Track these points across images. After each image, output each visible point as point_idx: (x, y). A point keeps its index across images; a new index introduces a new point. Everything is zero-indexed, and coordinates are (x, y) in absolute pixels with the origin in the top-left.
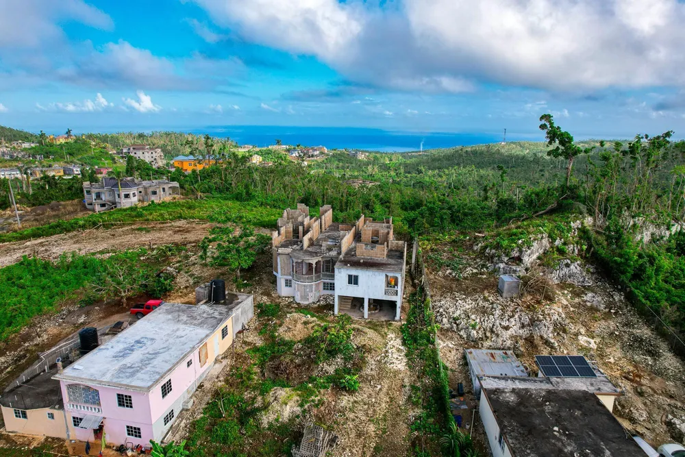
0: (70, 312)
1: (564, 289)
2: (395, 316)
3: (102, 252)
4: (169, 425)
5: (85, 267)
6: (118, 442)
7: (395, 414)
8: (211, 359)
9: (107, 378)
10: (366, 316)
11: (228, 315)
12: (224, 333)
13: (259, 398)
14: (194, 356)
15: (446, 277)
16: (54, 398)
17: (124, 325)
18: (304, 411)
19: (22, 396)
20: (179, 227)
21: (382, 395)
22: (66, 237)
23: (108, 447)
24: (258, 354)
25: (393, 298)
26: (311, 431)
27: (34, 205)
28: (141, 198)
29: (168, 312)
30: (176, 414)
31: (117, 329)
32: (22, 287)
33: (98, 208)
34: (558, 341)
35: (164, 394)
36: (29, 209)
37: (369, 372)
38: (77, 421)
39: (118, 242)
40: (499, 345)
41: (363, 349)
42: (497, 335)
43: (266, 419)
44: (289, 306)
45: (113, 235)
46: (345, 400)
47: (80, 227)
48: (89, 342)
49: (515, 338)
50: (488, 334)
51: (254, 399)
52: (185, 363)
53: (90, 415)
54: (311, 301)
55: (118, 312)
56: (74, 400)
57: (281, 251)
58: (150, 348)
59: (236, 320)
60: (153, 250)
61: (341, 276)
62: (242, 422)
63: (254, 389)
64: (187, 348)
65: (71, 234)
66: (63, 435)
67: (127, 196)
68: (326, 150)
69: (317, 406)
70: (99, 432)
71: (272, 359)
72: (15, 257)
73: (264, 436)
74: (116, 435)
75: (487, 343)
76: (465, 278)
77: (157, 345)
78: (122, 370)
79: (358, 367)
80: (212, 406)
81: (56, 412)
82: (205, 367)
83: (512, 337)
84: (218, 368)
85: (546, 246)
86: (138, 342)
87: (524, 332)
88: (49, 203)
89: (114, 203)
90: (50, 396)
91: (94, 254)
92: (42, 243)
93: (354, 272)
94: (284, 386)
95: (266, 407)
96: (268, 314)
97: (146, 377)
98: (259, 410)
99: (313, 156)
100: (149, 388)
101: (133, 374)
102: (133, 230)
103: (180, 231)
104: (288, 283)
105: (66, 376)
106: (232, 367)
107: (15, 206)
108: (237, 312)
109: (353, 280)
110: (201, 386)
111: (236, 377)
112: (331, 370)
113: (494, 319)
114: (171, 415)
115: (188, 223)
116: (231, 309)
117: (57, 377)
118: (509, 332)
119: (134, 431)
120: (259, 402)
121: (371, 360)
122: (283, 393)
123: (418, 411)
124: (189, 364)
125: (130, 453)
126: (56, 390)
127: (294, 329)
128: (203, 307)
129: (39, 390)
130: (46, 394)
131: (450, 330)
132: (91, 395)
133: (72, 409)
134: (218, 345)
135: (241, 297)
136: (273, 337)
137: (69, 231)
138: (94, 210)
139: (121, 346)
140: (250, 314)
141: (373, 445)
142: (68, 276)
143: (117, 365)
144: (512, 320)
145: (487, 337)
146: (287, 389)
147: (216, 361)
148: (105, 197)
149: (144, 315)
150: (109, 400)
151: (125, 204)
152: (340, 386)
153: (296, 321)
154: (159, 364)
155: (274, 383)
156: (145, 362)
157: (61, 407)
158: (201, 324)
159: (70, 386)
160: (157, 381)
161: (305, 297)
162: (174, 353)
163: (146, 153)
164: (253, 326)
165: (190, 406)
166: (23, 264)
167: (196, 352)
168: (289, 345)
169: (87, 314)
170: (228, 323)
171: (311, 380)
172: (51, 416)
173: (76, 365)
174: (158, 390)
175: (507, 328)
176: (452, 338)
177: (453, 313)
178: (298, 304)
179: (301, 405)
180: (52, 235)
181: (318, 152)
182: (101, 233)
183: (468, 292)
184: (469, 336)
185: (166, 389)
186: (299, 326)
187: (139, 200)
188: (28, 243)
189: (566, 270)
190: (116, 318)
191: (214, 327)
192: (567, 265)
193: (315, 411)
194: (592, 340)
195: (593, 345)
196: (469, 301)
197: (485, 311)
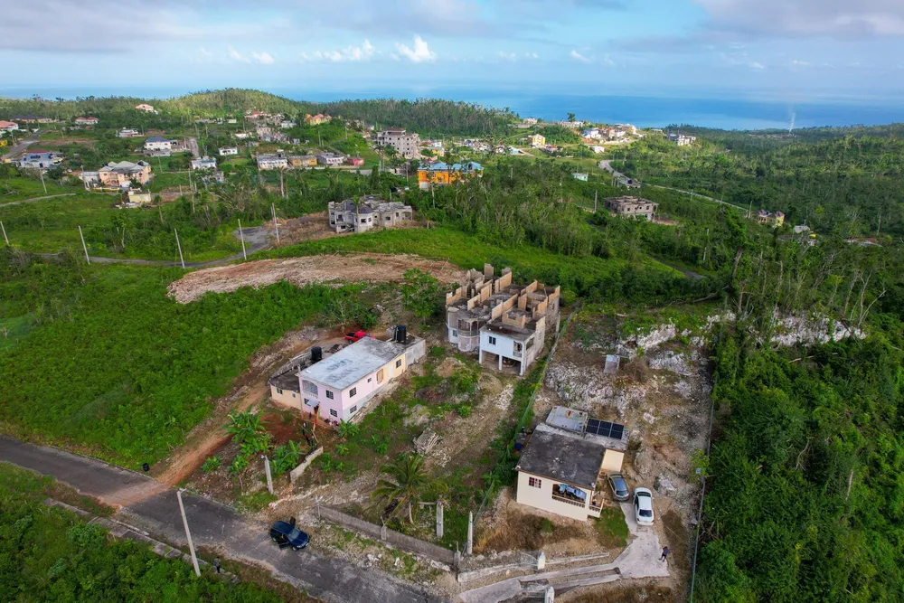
0: (308, 331)
1: (662, 375)
2: (519, 372)
3: (335, 281)
4: (353, 414)
5: (321, 295)
6: (327, 417)
7: (485, 434)
8: (386, 379)
9: (322, 380)
10: (500, 368)
11: (403, 351)
12: (398, 364)
13: (407, 409)
14: (373, 376)
15: (576, 348)
16: (296, 386)
17: (340, 347)
18: (430, 422)
19: (281, 382)
20: (399, 262)
21: (482, 422)
22: (311, 260)
23: (321, 418)
24: (418, 382)
25: (518, 359)
26: (428, 432)
27: (289, 217)
28: (376, 222)
29: (366, 344)
30: (358, 409)
31: (335, 349)
32: (280, 305)
33: (339, 229)
34: (626, 413)
35: (351, 395)
36: (285, 222)
37: (482, 407)
38: (306, 401)
39: (348, 272)
40: (581, 407)
41: (484, 392)
42: (583, 400)
43: (407, 422)
44: (450, 351)
45: (346, 264)
46: (458, 421)
47: (322, 252)
48: (316, 356)
49: (595, 404)
50: (577, 398)
51: (404, 409)
52: (366, 380)
53: (313, 399)
54: (468, 350)
55: (338, 336)
56: (305, 389)
57: (450, 309)
58: (348, 367)
59: (409, 357)
60: (372, 284)
61: (484, 336)
62: (393, 421)
63: (406, 403)
64: (369, 371)
65: (315, 258)
66: (300, 408)
67: (363, 221)
68: (634, 130)
69: (438, 420)
70: (316, 409)
71: (424, 387)
72: (276, 275)
73: (403, 430)
74: (324, 413)
75: (574, 404)
76: (589, 352)
77: (353, 366)
78: (330, 378)
79: (476, 403)
80: (379, 408)
81: (296, 394)
82: (381, 384)
83: (593, 403)
84: (391, 386)
85: (671, 335)
86: (342, 362)
87: (604, 402)
88: (301, 216)
89: (352, 226)
90: (293, 385)
91: (329, 282)
92: (293, 264)
93: (493, 336)
94: (423, 405)
95: (409, 415)
96: (434, 354)
97: (342, 383)
98: (404, 416)
99: (613, 139)
100: (342, 390)
101: (335, 381)
102: (362, 260)
103: (398, 267)
104: (455, 334)
105: (303, 375)
106: (399, 387)
107: (275, 219)
108: (410, 350)
109: (492, 341)
110: (376, 396)
111: (398, 395)
112: (458, 401)
113: (586, 389)
114: (355, 408)
115: (408, 258)
116: (405, 348)
117: (297, 375)
118: (593, 399)
119: (334, 413)
120: (406, 412)
121: (487, 400)
122: (420, 408)
123: (498, 437)
124: (369, 381)
125: (331, 424)
126: (297, 382)
127: (447, 368)
128: (389, 344)
129: (289, 380)
130: (292, 383)
131: (552, 390)
132: (313, 388)
133: (304, 394)
134: (392, 372)
135: (418, 339)
136: (432, 372)
137: (314, 254)
138: (335, 230)
139: (333, 363)
140: (422, 353)
141: (462, 448)
142: (309, 301)
143: (327, 374)
144: (599, 391)
145: (575, 400)
146: (425, 407)
147: (390, 382)
148: (346, 219)
149: (353, 342)
150: (322, 392)
151: (362, 228)
152: (457, 411)
153: (450, 364)
154: (351, 378)
155: (419, 402)
156: (344, 375)
157: (299, 392)
158: (382, 356)
159: (304, 381)
160: (347, 387)
161: (464, 346)
162: (361, 372)
163: (401, 139)
164: (421, 363)
165: (367, 405)
166: (281, 285)
167: (376, 373)
168: (438, 379)
169: (319, 334)
170: (403, 357)
171: (442, 405)
172: (294, 396)
173: (307, 370)
174: (347, 392)
175: (592, 396)
176: (549, 396)
177: (561, 377)
178: (459, 351)
179: (430, 418)
180: (301, 256)
181: (623, 133)
182: (336, 260)
183: (579, 363)
184: (564, 396)
185: (352, 393)
186: (451, 367)
187: (375, 225)
188: (284, 263)
189: (667, 359)
190: (337, 341)
191: (390, 359)
192: (670, 356)
193: (437, 423)
194: (653, 418)
195: (651, 422)
196: (576, 371)
197: (583, 381)
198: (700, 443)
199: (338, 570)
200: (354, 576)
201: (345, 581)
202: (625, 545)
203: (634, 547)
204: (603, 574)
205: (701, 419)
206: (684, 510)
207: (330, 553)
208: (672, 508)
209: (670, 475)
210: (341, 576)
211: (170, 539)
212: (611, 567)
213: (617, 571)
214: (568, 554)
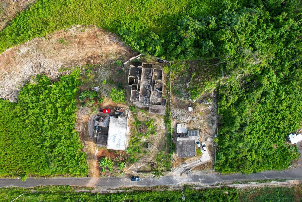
1: (204, 106)
7: (162, 139)
13: (139, 137)
15: (176, 98)
21: (160, 135)
29: (113, 122)
34: (196, 122)
37: (158, 129)
40: (184, 122)
41: (157, 125)
43: (141, 141)
44: (137, 107)
46: (154, 136)
49: (187, 121)
50: (182, 120)
62: (137, 142)
73: (141, 143)
76: (181, 101)
77: (118, 137)
78: (117, 146)
86: (114, 136)
87: (190, 120)
94: (143, 135)
95: (141, 139)
97: (122, 147)
101: (119, 147)
106: (131, 128)
112: (150, 129)
113: (184, 118)
116: (126, 119)
120: (139, 139)
121: (158, 127)
122: (143, 137)
128: (120, 119)
131: (175, 118)
136: (137, 119)
139: (112, 138)
141: (159, 144)
144: (188, 118)
152: (153, 134)
153: (140, 115)
154: (122, 143)
155: (141, 135)
156: (119, 142)
162: (123, 139)
164: (131, 115)
165: (127, 139)
168: (140, 122)
171: (147, 132)
175: (186, 119)
176: (175, 121)
177: (176, 115)
179: (147, 139)
183: (180, 108)
186: (142, 117)
191: (126, 128)
193: (149, 139)
194: (203, 121)
195: (203, 122)
196: (180, 111)
197: (183, 115)
198: (215, 126)
199: (149, 180)
200: (153, 179)
201: (152, 181)
202: (201, 156)
203: (203, 156)
204: (198, 162)
205: (215, 118)
206: (212, 144)
207: (145, 177)
208: (210, 144)
209: (209, 138)
210: (150, 181)
211: (112, 188)
212: (199, 160)
213: (201, 161)
214: (191, 160)
